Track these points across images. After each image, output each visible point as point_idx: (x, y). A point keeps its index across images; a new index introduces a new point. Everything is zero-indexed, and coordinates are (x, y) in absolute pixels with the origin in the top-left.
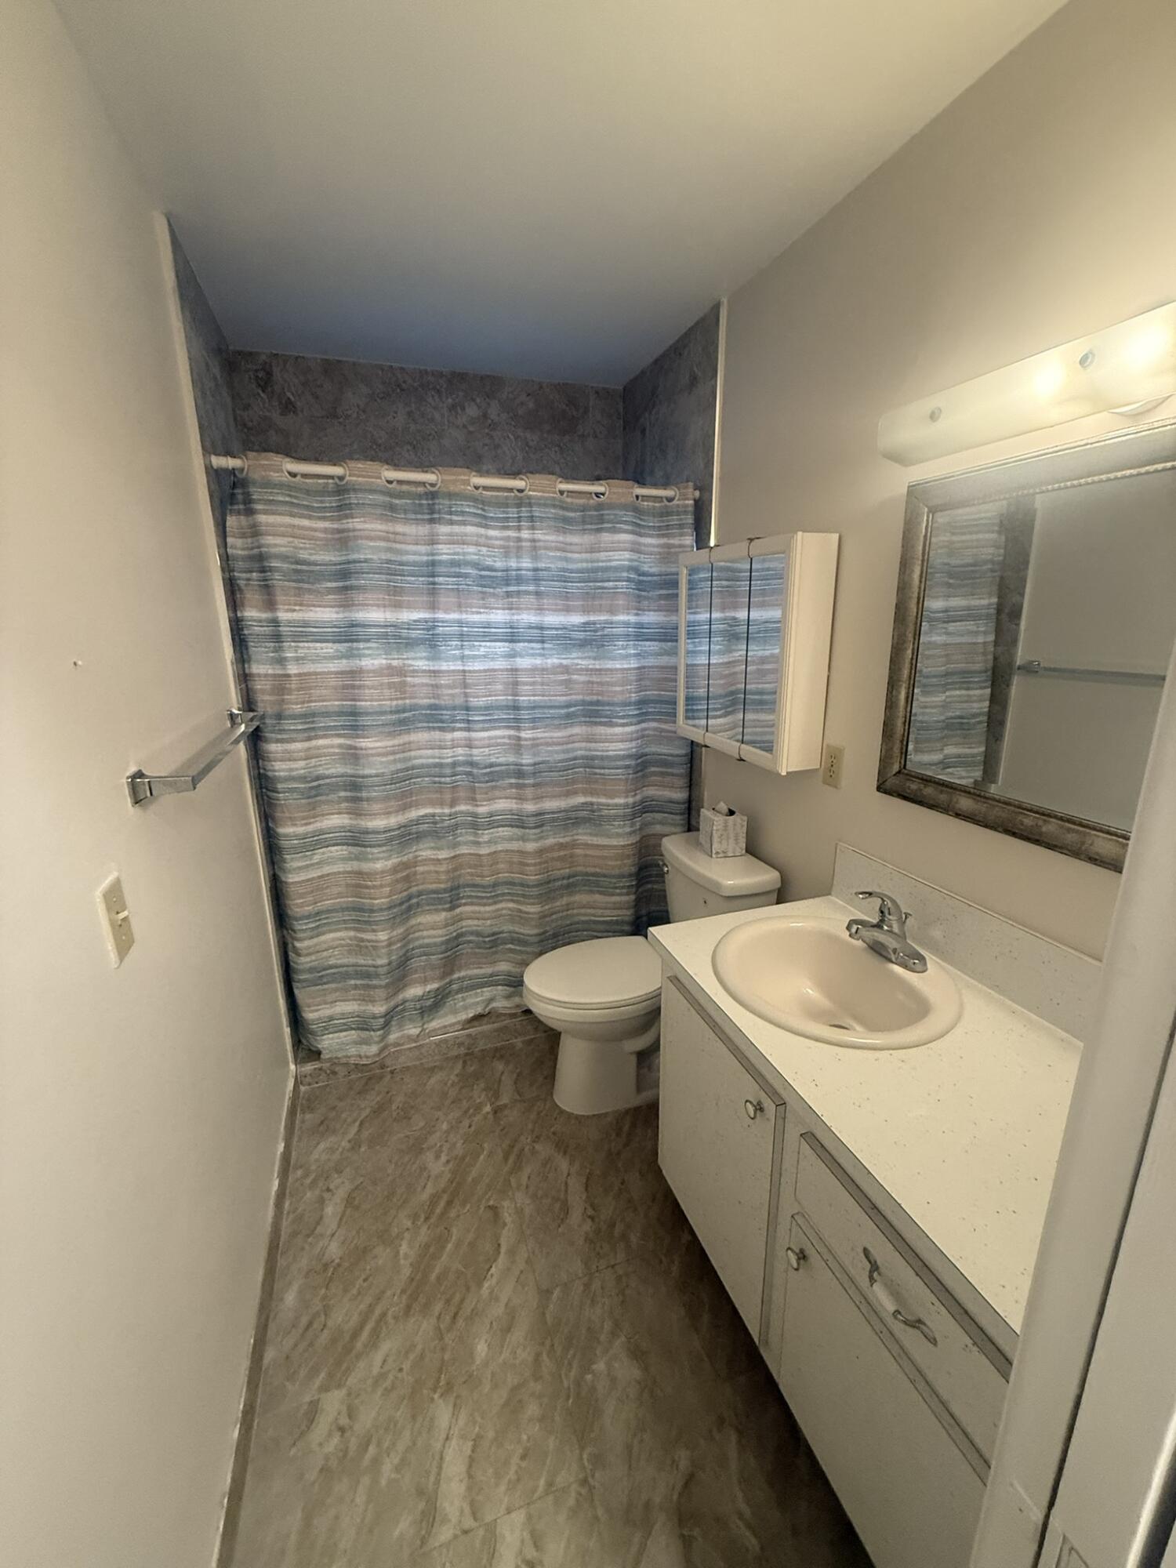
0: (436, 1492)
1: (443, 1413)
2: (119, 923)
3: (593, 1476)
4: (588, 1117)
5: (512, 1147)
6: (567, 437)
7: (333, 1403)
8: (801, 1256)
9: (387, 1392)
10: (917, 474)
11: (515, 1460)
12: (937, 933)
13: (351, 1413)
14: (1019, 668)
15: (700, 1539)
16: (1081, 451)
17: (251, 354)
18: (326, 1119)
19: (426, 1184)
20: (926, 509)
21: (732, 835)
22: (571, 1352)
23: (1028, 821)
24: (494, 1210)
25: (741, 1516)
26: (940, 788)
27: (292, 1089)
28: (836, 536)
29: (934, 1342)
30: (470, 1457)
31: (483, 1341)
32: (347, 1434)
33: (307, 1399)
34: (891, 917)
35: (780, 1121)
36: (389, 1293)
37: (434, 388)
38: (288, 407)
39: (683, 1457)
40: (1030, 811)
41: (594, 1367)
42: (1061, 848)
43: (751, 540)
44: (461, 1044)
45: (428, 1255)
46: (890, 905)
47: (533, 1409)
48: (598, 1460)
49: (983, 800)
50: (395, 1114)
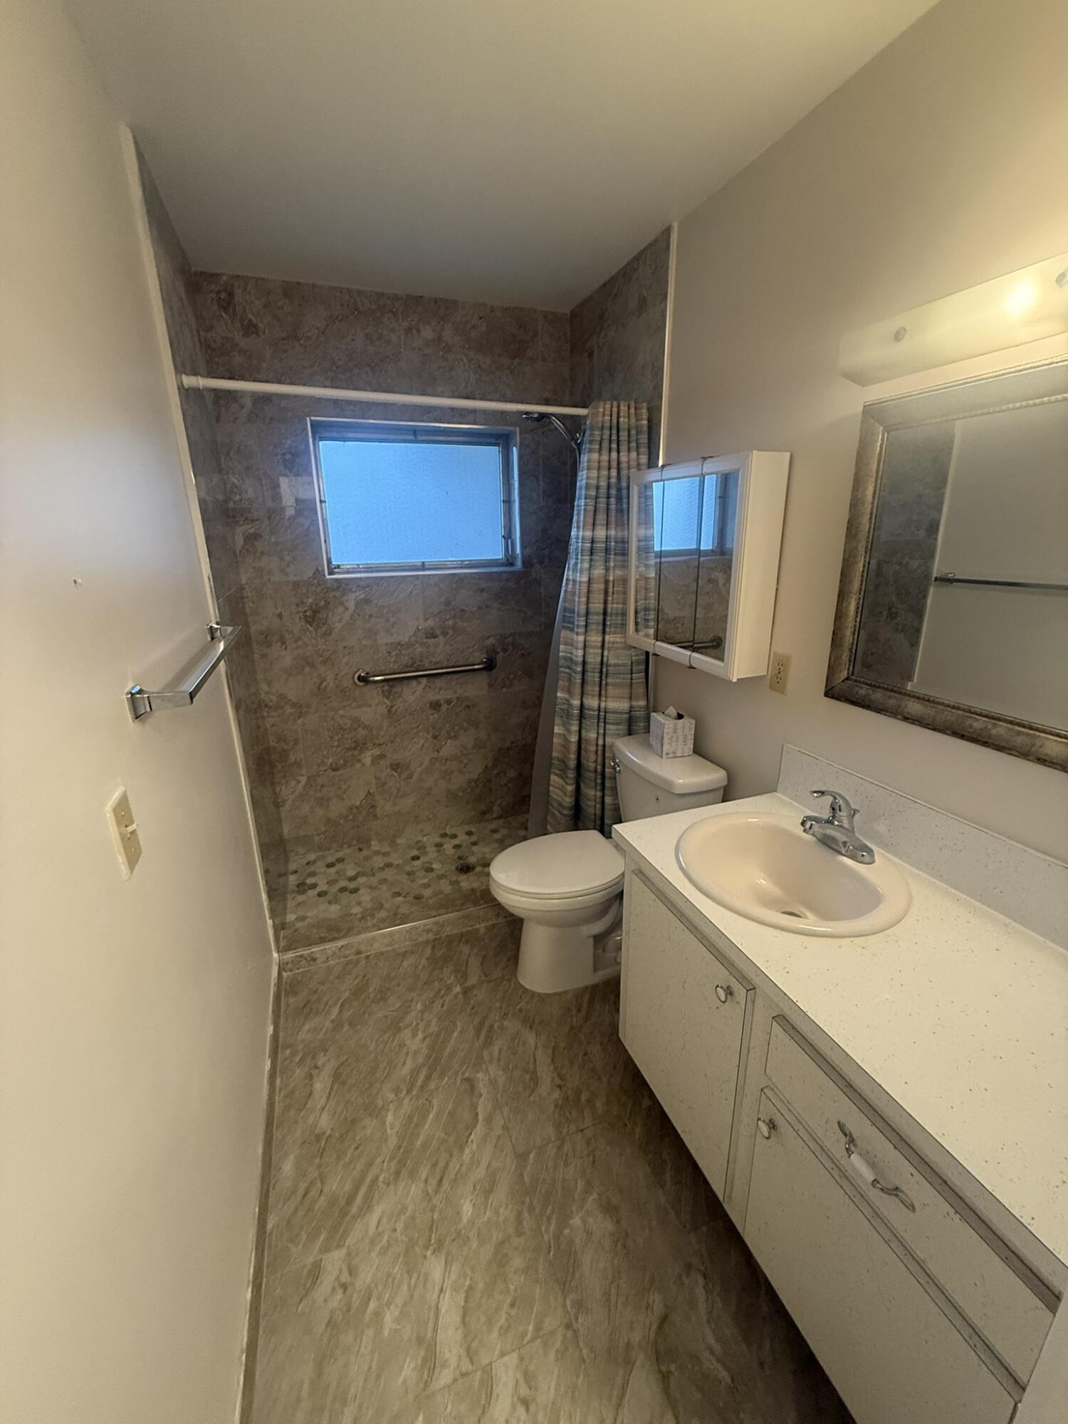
0: (434, 1338)
1: (435, 1268)
2: (129, 835)
3: (577, 1319)
4: (549, 995)
5: (482, 1024)
6: (517, 360)
7: (334, 1262)
8: (771, 1125)
9: (383, 1252)
10: (875, 393)
11: (506, 1307)
12: (881, 828)
13: (352, 1271)
14: (936, 579)
15: (676, 1374)
16: (1046, 369)
17: (212, 275)
18: (309, 1001)
19: (405, 1060)
20: (881, 428)
21: (681, 739)
22: (550, 1208)
23: (978, 724)
24: (470, 1082)
25: (712, 1352)
26: (889, 693)
27: (276, 975)
28: (788, 455)
29: (912, 1208)
30: (463, 1307)
31: (468, 1201)
32: (349, 1290)
33: (311, 1260)
34: (841, 813)
35: (749, 1004)
36: (378, 1161)
37: (391, 311)
38: (250, 329)
39: (656, 1299)
40: (980, 715)
41: (571, 1222)
42: (1010, 749)
43: (705, 459)
44: (429, 931)
45: (411, 1125)
46: (841, 802)
47: (517, 1262)
48: (580, 1305)
49: (932, 705)
50: (372, 996)
